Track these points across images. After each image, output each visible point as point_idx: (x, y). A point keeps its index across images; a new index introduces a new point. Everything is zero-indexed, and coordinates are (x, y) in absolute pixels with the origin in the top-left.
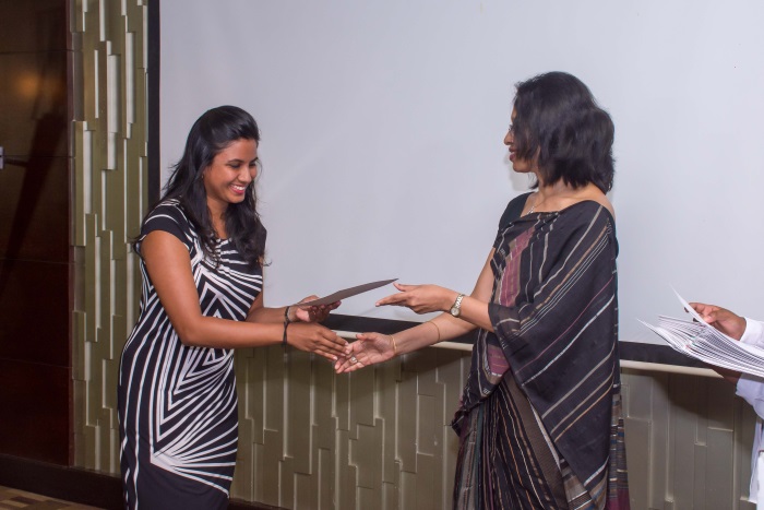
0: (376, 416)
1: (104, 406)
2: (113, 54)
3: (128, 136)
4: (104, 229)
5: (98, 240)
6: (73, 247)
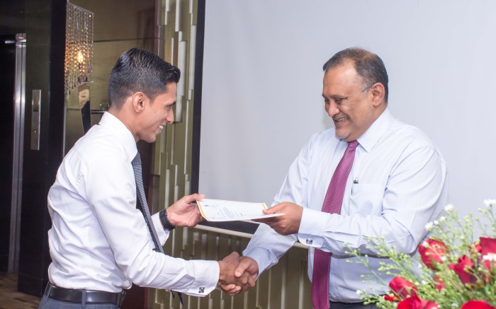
2: (183, 40)
3: (190, 98)
4: (172, 164)
5: (168, 172)
6: (153, 176)
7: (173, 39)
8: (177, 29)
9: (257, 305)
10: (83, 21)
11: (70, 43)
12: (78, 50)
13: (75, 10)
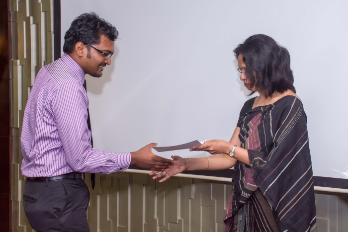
0: (179, 218)
6: (12, 128)
8: (28, 15)
9: (108, 219)
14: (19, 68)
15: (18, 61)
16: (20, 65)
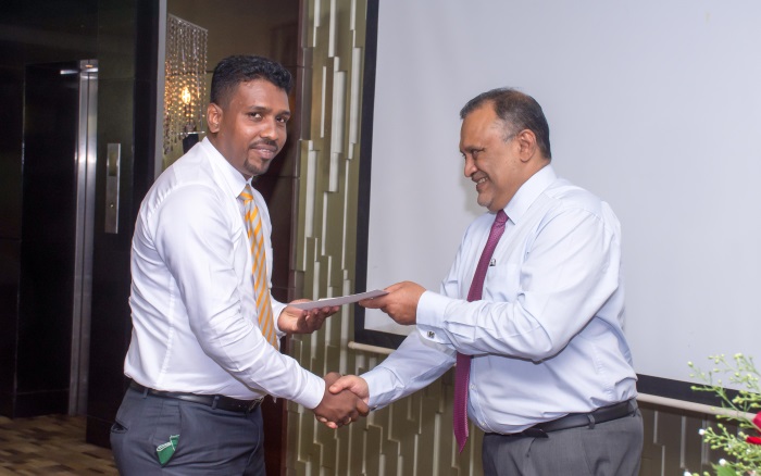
1: (315, 442)
2: (340, 70)
3: (350, 156)
4: (323, 253)
5: (317, 266)
6: (293, 271)
7: (325, 69)
9: (453, 465)
10: (192, 43)
11: (172, 75)
12: (184, 85)
13: (180, 25)
14: (311, 157)
15: (310, 143)
16: (314, 150)
